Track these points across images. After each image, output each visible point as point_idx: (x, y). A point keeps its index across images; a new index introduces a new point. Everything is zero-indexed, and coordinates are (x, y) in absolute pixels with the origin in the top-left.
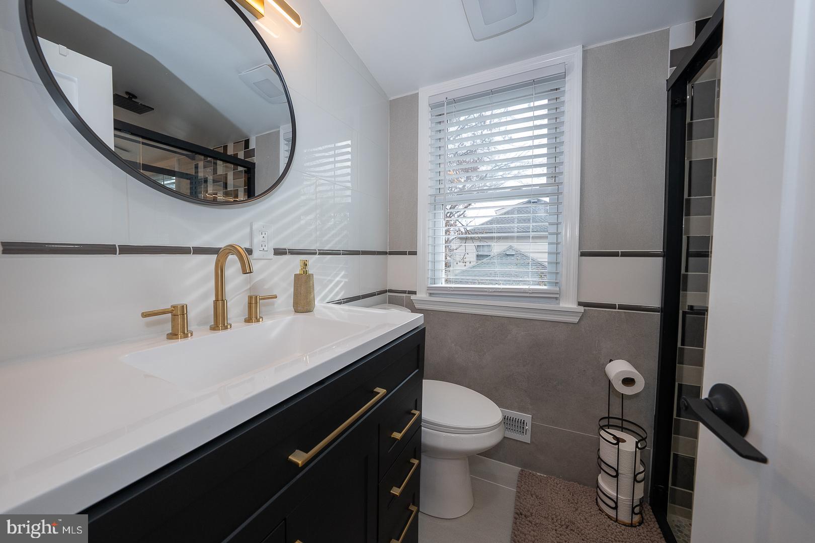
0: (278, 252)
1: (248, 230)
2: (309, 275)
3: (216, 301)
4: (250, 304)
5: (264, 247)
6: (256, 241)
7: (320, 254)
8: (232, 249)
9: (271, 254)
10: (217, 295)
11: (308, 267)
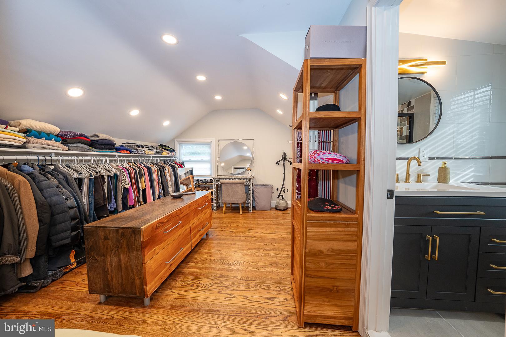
0: (430, 159)
1: (418, 151)
2: (447, 168)
3: (406, 174)
4: (418, 176)
5: (424, 157)
6: (421, 155)
7: (455, 159)
8: (414, 158)
9: (428, 160)
10: (407, 172)
11: (446, 165)
